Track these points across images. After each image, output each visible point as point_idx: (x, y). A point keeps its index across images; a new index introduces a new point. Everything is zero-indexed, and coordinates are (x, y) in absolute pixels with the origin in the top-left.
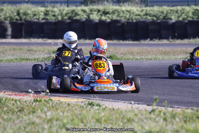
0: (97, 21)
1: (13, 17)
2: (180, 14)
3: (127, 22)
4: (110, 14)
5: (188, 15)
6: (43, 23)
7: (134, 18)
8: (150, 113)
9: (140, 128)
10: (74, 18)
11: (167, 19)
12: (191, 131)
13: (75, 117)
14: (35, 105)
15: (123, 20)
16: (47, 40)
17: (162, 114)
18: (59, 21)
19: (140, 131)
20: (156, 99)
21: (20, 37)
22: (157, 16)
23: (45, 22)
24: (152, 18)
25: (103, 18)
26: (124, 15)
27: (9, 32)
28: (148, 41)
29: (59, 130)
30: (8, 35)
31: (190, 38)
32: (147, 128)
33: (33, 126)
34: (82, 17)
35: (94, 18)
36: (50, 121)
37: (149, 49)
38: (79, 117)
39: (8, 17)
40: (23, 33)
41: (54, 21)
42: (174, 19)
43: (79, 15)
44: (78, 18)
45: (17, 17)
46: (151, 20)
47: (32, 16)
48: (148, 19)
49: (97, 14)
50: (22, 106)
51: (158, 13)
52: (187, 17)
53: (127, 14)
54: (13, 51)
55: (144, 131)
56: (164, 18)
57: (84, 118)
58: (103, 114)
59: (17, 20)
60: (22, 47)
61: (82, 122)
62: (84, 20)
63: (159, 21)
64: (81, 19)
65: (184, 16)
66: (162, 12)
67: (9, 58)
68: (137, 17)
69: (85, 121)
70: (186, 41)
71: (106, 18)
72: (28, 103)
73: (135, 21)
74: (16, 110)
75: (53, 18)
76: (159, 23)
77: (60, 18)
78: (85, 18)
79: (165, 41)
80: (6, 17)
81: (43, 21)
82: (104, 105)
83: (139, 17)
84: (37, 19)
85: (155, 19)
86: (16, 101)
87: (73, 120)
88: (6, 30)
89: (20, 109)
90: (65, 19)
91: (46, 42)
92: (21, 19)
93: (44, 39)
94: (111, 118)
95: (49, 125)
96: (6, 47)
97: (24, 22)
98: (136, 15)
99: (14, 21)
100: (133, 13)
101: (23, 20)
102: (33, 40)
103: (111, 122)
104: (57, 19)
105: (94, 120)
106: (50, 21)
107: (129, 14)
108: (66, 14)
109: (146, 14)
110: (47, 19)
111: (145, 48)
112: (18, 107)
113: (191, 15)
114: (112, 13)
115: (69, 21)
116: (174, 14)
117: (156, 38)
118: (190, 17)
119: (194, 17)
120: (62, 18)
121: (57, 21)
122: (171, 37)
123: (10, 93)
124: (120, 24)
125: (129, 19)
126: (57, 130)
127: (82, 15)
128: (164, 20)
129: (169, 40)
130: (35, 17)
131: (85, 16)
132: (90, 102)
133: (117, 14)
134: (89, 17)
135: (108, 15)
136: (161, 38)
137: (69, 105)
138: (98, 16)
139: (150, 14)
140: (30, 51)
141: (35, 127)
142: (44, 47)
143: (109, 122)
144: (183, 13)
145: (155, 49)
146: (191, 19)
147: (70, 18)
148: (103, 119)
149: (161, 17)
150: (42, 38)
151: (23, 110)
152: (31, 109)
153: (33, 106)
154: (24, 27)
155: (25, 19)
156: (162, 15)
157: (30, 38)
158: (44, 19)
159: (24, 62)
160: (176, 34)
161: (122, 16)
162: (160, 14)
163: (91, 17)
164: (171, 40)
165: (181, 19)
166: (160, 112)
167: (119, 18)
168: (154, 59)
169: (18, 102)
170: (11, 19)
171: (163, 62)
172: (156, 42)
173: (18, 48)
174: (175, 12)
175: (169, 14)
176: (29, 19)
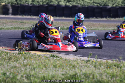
0: (64, 6)
1: (13, 2)
2: (114, 3)
3: (82, 7)
4: (71, 2)
5: (119, 3)
6: (31, 6)
7: (86, 5)
8: (87, 62)
9: (79, 71)
10: (50, 4)
11: (106, 6)
12: (110, 73)
13: (41, 64)
14: (19, 56)
15: (79, 5)
16: (33, 16)
17: (94, 63)
18: (41, 5)
19: (79, 73)
20: (90, 54)
21: (17, 15)
22: (100, 3)
23: (32, 6)
24: (97, 5)
25: (68, 4)
26: (80, 3)
27: (11, 11)
28: (94, 19)
29: (30, 71)
30: (10, 13)
31: (120, 17)
32: (84, 71)
33: (15, 68)
34: (55, 3)
35: (62, 4)
36: (26, 65)
37: (94, 23)
38: (44, 64)
39: (10, 2)
40: (19, 12)
41: (37, 5)
42: (110, 5)
43: (53, 2)
44: (52, 3)
45: (16, 2)
46: (97, 6)
47: (24, 2)
48: (95, 6)
49: (63, 2)
50: (10, 56)
51: (101, 2)
52: (118, 5)
53: (82, 2)
54: (12, 23)
55: (82, 73)
56: (104, 5)
57: (47, 65)
58: (58, 62)
59: (15, 4)
60: (17, 20)
61: (45, 67)
62: (56, 5)
63: (101, 7)
64: (54, 4)
65: (116, 4)
66: (103, 1)
67: (8, 27)
68: (88, 4)
69: (47, 66)
70: (117, 19)
71: (69, 4)
72: (14, 54)
73: (86, 6)
74: (7, 59)
75: (37, 3)
76: (101, 8)
77: (41, 3)
78: (57, 4)
79: (104, 19)
80: (9, 2)
81: (31, 5)
82: (60, 56)
83: (89, 4)
84: (27, 4)
85: (99, 5)
86: (7, 53)
87: (40, 65)
88: (9, 10)
89: (9, 58)
90: (45, 4)
91: (32, 18)
92: (18, 4)
93: (31, 16)
94: (63, 65)
95: (25, 68)
96: (8, 20)
97: (19, 5)
98: (87, 3)
99: (14, 4)
100: (86, 2)
101: (19, 4)
102: (25, 17)
103: (63, 67)
104: (40, 4)
105: (53, 66)
106: (35, 5)
107: (83, 2)
108: (45, 1)
109: (94, 3)
110: (33, 4)
111: (91, 23)
112: (8, 57)
113: (120, 3)
114: (73, 1)
115: (47, 5)
116: (110, 3)
117: (99, 17)
118: (120, 5)
119: (123, 5)
120: (43, 4)
121: (39, 5)
122: (108, 16)
123: (6, 48)
124: (77, 8)
125: (83, 5)
126: (29, 72)
127: (55, 2)
128: (104, 6)
129: (107, 18)
130: (26, 3)
131: (57, 3)
132: (53, 55)
133: (76, 2)
134: (59, 3)
135: (70, 3)
136: (102, 17)
137: (39, 56)
138: (64, 3)
139: (96, 2)
140: (22, 23)
141: (16, 69)
142: (30, 21)
143: (61, 67)
144: (116, 2)
145: (98, 23)
146: (121, 6)
147: (47, 4)
148: (58, 65)
149: (103, 4)
150: (30, 16)
151: (11, 58)
152: (16, 58)
153: (17, 56)
154: (19, 9)
155: (20, 4)
156: (104, 3)
157: (22, 15)
158: (31, 4)
159: (17, 30)
160: (112, 15)
161: (79, 3)
162: (102, 2)
163: (60, 3)
164: (108, 18)
165: (114, 6)
166: (93, 62)
167: (77, 5)
168: (96, 30)
169: (8, 54)
170: (11, 3)
171: (101, 31)
172: (99, 19)
173: (15, 21)
174: (111, 1)
175: (108, 3)
176: (23, 4)
